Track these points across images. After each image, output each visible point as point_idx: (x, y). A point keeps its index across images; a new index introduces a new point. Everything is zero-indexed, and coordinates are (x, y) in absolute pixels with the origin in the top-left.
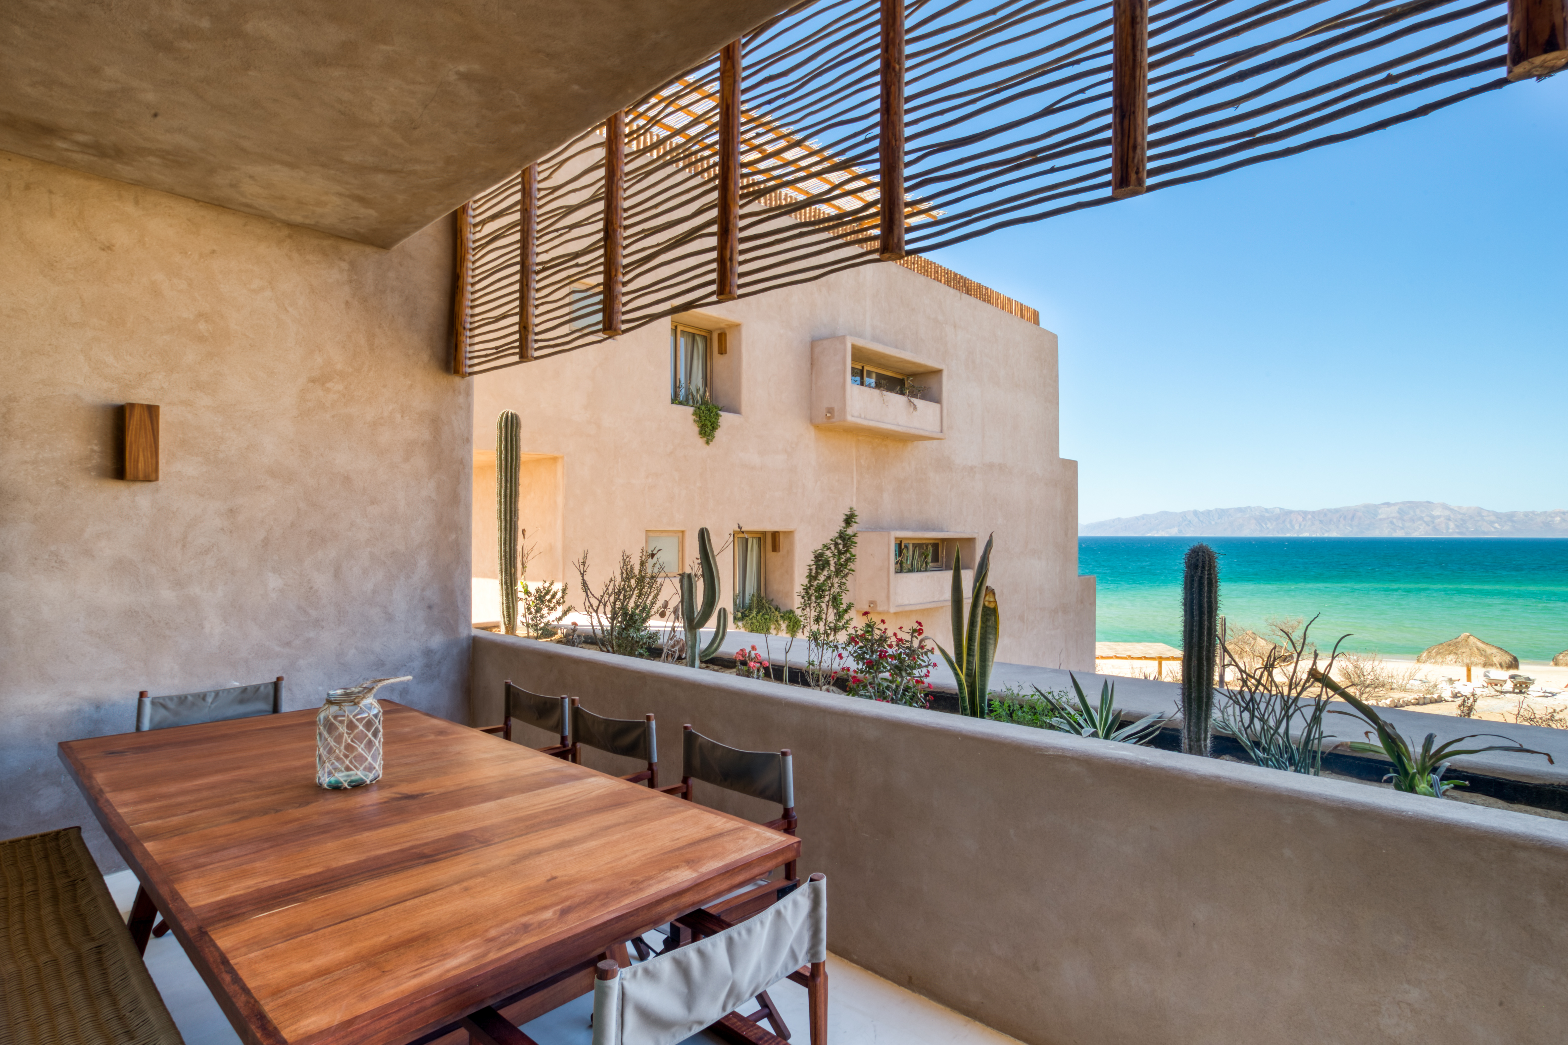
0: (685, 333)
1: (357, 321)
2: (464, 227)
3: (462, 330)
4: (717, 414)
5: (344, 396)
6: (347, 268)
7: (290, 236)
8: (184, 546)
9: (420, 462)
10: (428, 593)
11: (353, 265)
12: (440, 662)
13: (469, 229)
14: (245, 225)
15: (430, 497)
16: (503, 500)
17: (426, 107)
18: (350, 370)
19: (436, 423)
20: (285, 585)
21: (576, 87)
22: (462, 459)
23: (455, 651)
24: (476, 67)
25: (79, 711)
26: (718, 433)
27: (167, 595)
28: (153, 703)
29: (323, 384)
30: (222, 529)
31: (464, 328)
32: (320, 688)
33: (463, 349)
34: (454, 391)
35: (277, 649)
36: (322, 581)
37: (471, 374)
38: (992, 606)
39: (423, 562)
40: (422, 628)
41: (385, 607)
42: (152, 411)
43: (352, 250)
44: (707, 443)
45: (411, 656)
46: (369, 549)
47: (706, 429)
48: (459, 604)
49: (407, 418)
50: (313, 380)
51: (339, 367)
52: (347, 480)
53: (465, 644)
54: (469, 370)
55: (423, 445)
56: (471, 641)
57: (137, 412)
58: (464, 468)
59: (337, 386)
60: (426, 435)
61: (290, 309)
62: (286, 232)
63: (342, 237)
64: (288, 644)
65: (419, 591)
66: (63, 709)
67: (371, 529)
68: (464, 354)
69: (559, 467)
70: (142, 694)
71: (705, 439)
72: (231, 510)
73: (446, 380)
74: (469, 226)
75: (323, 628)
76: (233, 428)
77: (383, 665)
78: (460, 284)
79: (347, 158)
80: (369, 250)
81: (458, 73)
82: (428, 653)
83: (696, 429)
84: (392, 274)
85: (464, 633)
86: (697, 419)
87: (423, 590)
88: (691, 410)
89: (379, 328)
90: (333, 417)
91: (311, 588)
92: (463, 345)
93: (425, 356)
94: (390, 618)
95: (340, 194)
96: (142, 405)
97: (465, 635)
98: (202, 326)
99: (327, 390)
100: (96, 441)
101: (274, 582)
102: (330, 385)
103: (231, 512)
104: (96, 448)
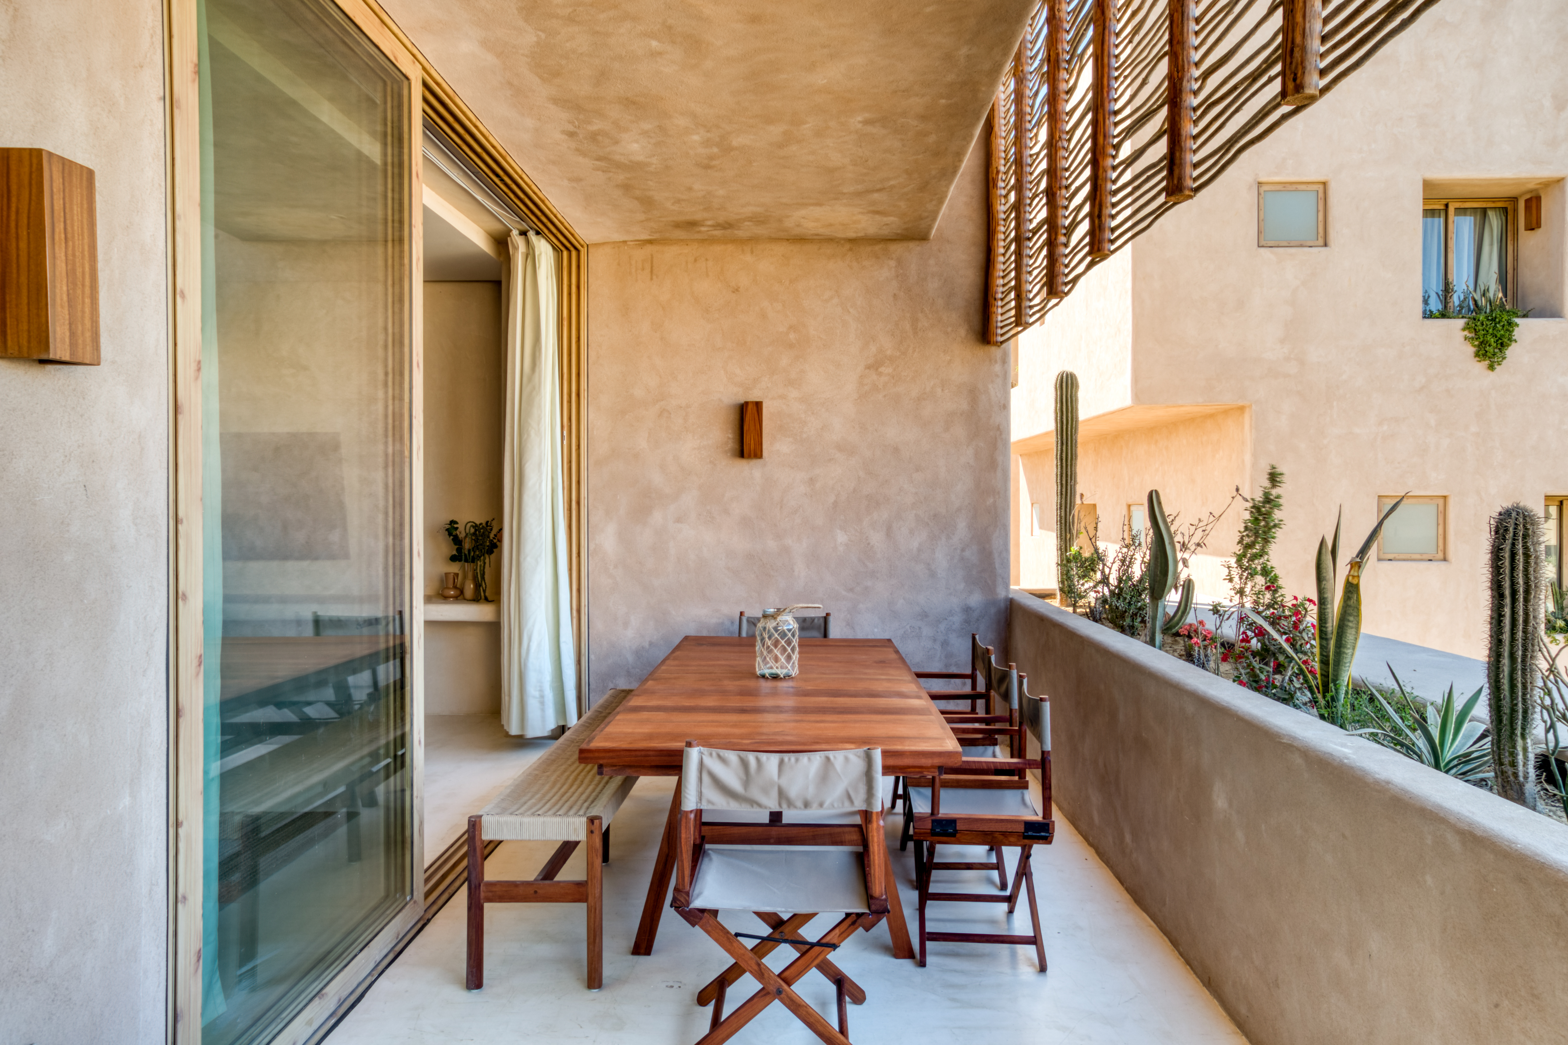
0: (1469, 212)
1: (903, 310)
2: (994, 201)
3: (993, 302)
4: (1510, 324)
5: (893, 377)
6: (894, 265)
7: (851, 249)
8: (781, 507)
9: (959, 431)
10: (967, 553)
11: (899, 261)
12: (978, 620)
13: (999, 202)
14: (819, 249)
15: (968, 463)
16: (1059, 464)
17: (861, 146)
18: (898, 354)
19: (973, 393)
20: (849, 540)
21: (943, 101)
22: (999, 425)
23: (993, 610)
24: (867, 115)
25: (723, 623)
26: (1511, 351)
27: (772, 544)
28: (748, 621)
29: (877, 369)
30: (806, 494)
31: (995, 299)
32: (876, 630)
33: (994, 320)
34: (990, 361)
35: (844, 593)
36: (877, 539)
37: (1002, 343)
38: (1355, 582)
39: (962, 526)
40: (962, 586)
41: (929, 564)
42: (758, 405)
43: (897, 249)
44: (1491, 367)
45: (951, 611)
46: (914, 512)
47: (1488, 348)
48: (997, 566)
49: (947, 391)
50: (868, 367)
51: (889, 353)
52: (896, 450)
53: (1002, 605)
54: (1000, 339)
55: (961, 415)
56: (1009, 603)
57: (750, 407)
58: (1001, 434)
59: (886, 370)
60: (964, 406)
61: (851, 310)
62: (848, 246)
63: (890, 240)
64: (851, 590)
65: (958, 551)
66: (714, 621)
67: (916, 493)
68: (995, 325)
69: (1247, 416)
70: (742, 614)
71: (1487, 362)
72: (811, 479)
73: (982, 351)
74: (999, 199)
75: (878, 578)
76: (813, 413)
77: (927, 616)
78: (992, 257)
79: (845, 191)
80: (912, 245)
81: (860, 122)
82: (967, 610)
83: (1470, 350)
84: (932, 262)
85: (1001, 594)
86: (1473, 335)
87: (963, 550)
88: (1461, 323)
89: (922, 312)
90: (885, 396)
91: (869, 544)
92: (994, 315)
93: (962, 332)
94: (933, 574)
95: (862, 213)
96: (753, 402)
97: (1003, 596)
98: (792, 336)
99: (880, 374)
100: (730, 431)
101: (841, 538)
102: (882, 369)
103: (812, 481)
104: (730, 436)
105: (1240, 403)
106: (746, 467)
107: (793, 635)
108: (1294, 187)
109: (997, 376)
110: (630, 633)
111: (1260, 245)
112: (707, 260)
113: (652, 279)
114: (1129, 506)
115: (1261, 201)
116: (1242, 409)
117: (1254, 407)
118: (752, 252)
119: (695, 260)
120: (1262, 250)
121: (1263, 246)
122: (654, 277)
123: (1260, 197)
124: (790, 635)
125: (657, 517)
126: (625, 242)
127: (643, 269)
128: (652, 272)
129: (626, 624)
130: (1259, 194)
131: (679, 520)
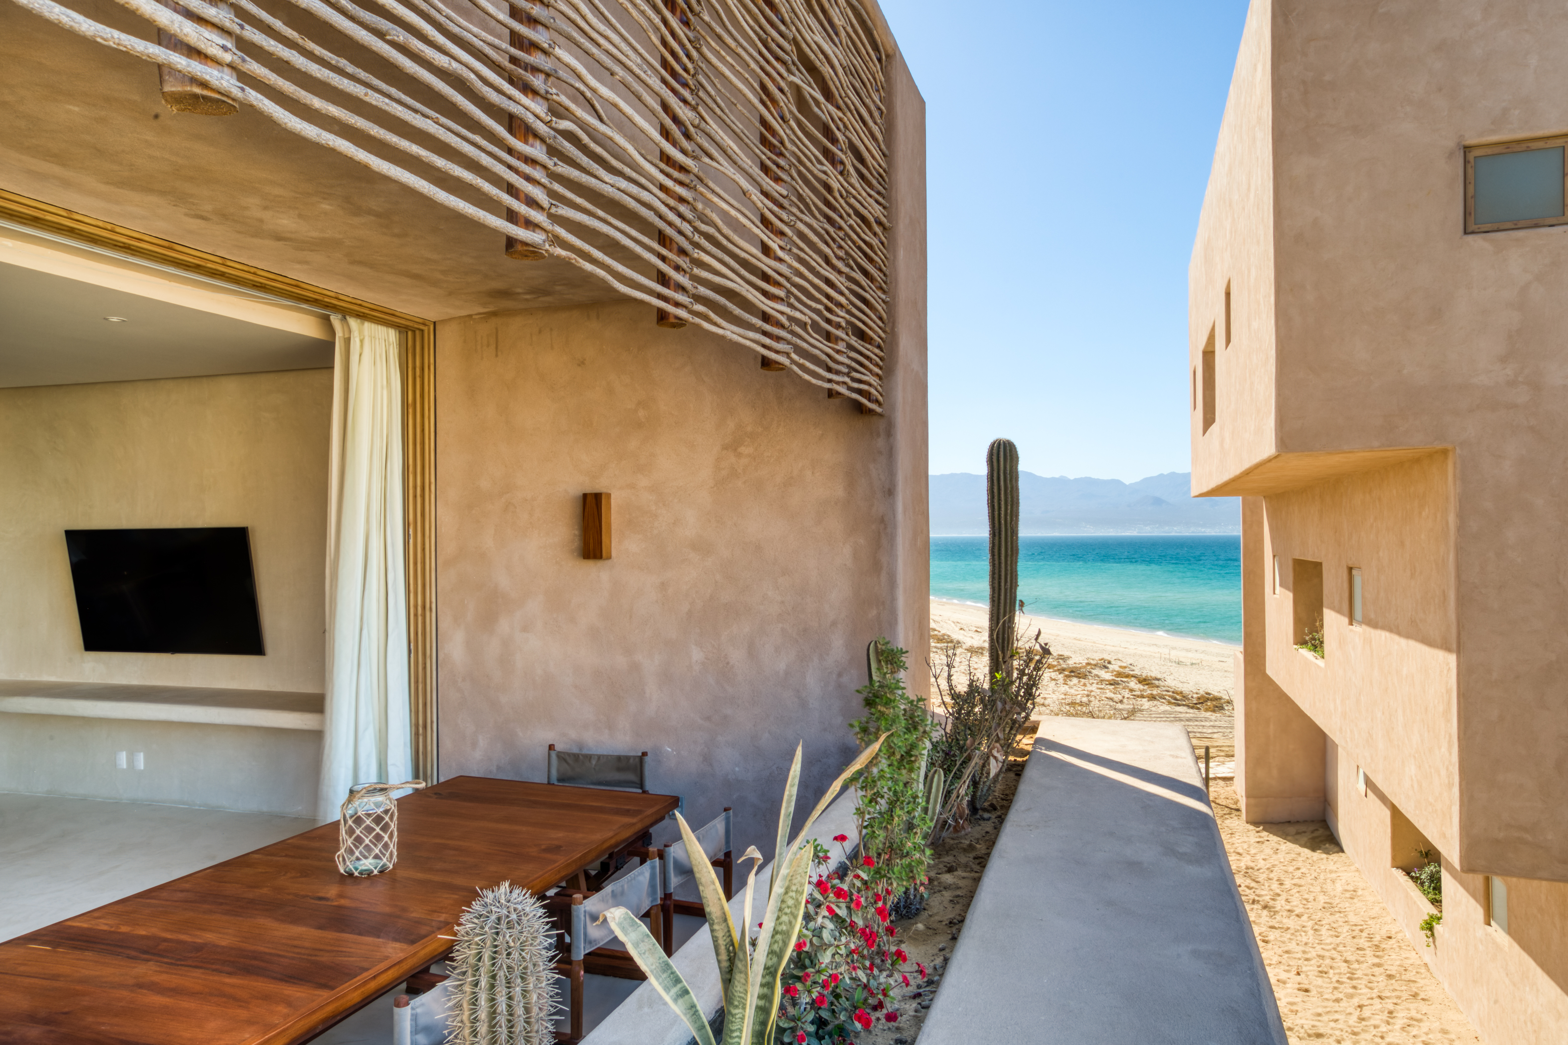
5: (755, 459)
8: (630, 617)
9: (834, 523)
10: (845, 679)
15: (845, 565)
18: (760, 429)
20: (706, 658)
27: (621, 660)
28: (558, 756)
29: (735, 450)
30: (657, 602)
32: (737, 769)
36: (737, 656)
39: (838, 644)
41: (798, 691)
42: (598, 497)
46: (780, 625)
49: (818, 474)
50: (725, 447)
51: (749, 429)
52: (758, 549)
55: (837, 503)
57: (589, 499)
58: (885, 528)
59: (747, 450)
64: (708, 719)
65: (834, 676)
67: (783, 602)
69: (1450, 463)
70: (550, 747)
72: (663, 584)
75: (738, 706)
76: (664, 505)
87: (840, 675)
90: (745, 482)
91: (728, 663)
94: (804, 704)
96: (593, 493)
98: (641, 413)
99: (739, 455)
100: (576, 527)
101: (697, 655)
102: (742, 449)
103: (663, 586)
104: (577, 532)
105: (1439, 446)
106: (591, 567)
107: (391, 818)
108: (1524, 146)
109: (880, 453)
110: (478, 755)
111: (1470, 230)
112: (551, 330)
113: (497, 356)
114: (1350, 569)
115: (1470, 171)
116: (1445, 452)
117: (1458, 451)
118: (598, 317)
119: (540, 332)
120: (1470, 238)
121: (1473, 233)
122: (499, 353)
123: (1469, 166)
124: (387, 819)
125: (504, 625)
126: (470, 316)
127: (488, 346)
128: (497, 348)
129: (474, 745)
130: (1466, 162)
131: (525, 629)
